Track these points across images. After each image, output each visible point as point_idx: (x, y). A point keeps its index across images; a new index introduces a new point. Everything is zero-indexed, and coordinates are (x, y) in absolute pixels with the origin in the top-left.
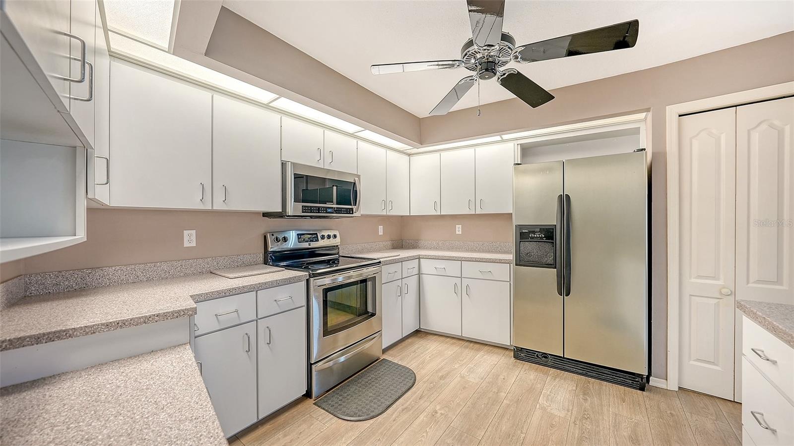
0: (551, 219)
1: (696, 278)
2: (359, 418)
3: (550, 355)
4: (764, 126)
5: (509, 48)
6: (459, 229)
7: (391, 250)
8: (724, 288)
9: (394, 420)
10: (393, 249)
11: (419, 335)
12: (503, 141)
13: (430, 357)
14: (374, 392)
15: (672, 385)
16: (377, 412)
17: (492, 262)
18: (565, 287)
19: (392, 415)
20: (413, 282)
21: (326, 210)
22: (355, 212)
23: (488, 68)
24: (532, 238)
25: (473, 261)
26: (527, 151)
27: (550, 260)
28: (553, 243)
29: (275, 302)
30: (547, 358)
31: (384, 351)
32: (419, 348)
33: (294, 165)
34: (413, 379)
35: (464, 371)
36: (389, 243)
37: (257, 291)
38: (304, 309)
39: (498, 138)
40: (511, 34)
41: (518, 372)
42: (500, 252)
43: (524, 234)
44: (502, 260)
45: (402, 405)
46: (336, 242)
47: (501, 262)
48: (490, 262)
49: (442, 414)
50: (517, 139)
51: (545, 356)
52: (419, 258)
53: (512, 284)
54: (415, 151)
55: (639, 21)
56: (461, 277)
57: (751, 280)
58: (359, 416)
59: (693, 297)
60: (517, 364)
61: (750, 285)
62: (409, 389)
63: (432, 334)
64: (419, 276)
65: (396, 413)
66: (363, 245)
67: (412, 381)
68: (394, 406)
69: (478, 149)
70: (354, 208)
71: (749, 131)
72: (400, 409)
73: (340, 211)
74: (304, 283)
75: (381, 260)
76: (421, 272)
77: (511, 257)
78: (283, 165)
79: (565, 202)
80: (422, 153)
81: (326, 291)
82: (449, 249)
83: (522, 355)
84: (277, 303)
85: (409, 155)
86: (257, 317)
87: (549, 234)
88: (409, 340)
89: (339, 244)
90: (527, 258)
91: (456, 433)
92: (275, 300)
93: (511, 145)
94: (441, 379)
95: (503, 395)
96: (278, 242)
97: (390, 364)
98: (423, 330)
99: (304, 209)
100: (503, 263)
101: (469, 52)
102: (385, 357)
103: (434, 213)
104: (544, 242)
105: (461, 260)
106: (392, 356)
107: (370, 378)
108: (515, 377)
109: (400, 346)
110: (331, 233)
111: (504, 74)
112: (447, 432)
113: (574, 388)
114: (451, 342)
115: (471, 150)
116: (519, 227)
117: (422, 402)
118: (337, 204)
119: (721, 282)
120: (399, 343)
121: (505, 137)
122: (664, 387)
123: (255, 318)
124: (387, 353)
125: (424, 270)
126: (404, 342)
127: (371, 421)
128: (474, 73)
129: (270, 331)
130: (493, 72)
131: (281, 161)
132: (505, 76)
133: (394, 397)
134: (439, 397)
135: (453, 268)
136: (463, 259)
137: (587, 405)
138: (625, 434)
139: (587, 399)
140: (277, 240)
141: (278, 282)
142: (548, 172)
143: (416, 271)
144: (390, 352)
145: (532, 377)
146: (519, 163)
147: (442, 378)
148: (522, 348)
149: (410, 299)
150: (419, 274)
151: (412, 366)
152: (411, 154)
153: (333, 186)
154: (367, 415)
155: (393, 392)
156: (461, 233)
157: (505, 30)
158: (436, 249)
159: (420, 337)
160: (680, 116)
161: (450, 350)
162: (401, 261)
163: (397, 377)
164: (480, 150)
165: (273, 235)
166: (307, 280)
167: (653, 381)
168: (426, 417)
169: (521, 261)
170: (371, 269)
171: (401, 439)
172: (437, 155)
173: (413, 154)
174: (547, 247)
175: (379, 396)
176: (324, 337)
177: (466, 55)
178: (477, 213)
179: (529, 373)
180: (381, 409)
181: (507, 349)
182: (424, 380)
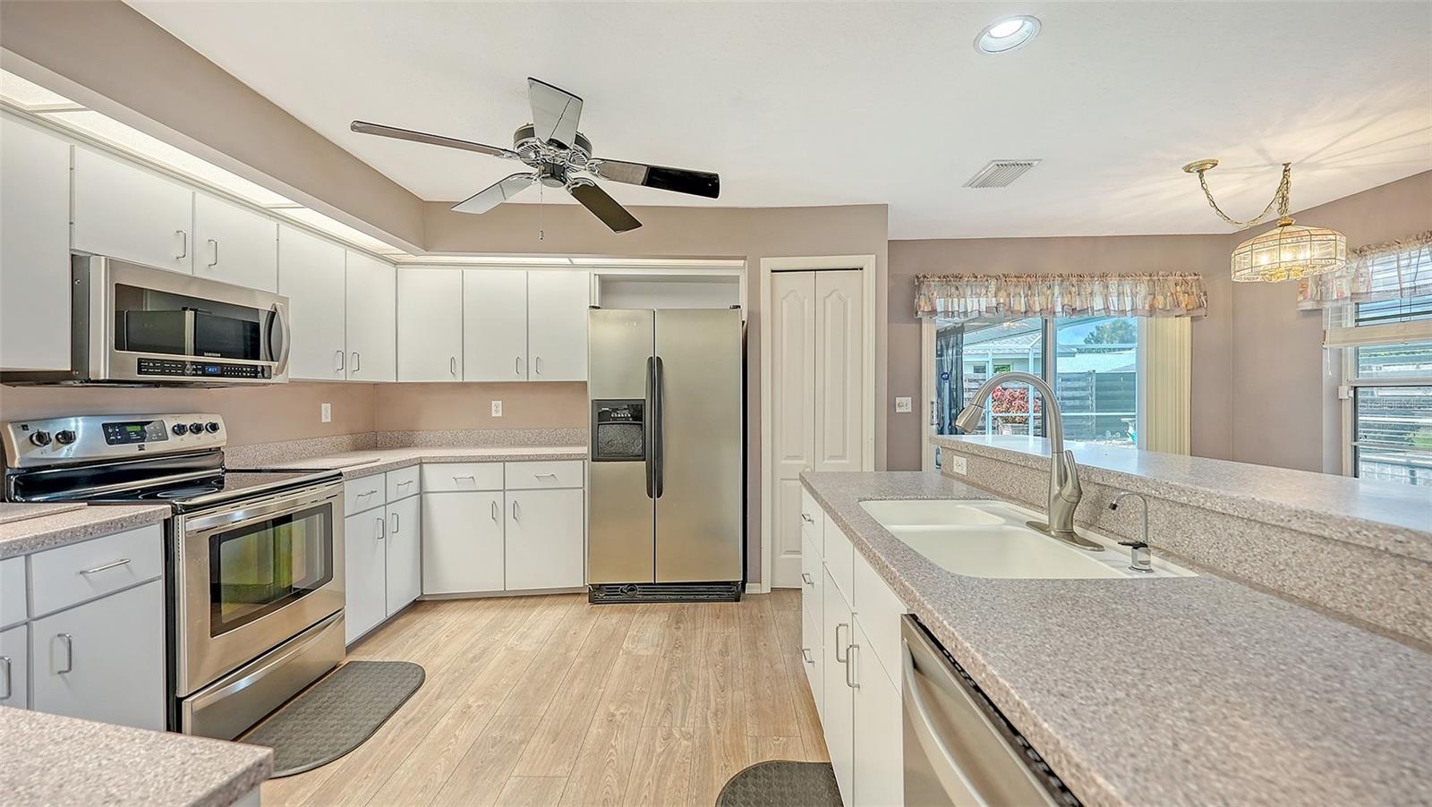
0: (638, 391)
1: (785, 459)
2: (317, 762)
3: (638, 584)
4: (834, 296)
5: (583, 154)
6: (497, 409)
7: (353, 453)
8: (807, 467)
9: (392, 742)
10: (356, 450)
11: (422, 608)
12: (573, 266)
13: (447, 636)
14: (339, 717)
15: (766, 589)
16: (353, 742)
17: (556, 460)
18: (655, 486)
19: (386, 736)
20: (408, 509)
21: (203, 369)
22: (276, 374)
23: (555, 173)
24: (615, 419)
25: (524, 461)
26: (608, 287)
27: (638, 449)
28: (641, 425)
29: (81, 576)
30: (634, 590)
31: (350, 649)
32: (424, 628)
33: (112, 264)
34: (420, 676)
35: (511, 640)
36: (346, 439)
37: (27, 556)
38: (160, 586)
39: (565, 261)
40: (588, 136)
41: (595, 619)
42: (567, 445)
43: (604, 414)
44: (571, 455)
45: (404, 718)
46: (218, 439)
47: (569, 458)
48: (554, 460)
49: (479, 706)
50: (594, 267)
51: (632, 587)
52: (421, 464)
53: (586, 491)
54: (412, 258)
55: (720, 176)
56: (504, 490)
57: (826, 457)
58: (315, 760)
59: (785, 482)
60: (593, 610)
61: (826, 462)
62: (414, 692)
63: (446, 601)
64: (421, 498)
65: (393, 732)
66: (284, 444)
67: (418, 679)
68: (388, 723)
69: (533, 274)
70: (275, 365)
71: (824, 299)
72: (401, 723)
73: (238, 371)
74: (158, 530)
75: (343, 470)
76: (424, 490)
77: (585, 450)
78: (78, 263)
79: (656, 366)
80: (426, 264)
81: (216, 542)
82: (477, 445)
83: (600, 594)
84: (87, 578)
85: (396, 264)
86: (28, 616)
87: (637, 411)
88: (402, 621)
89: (224, 444)
90: (608, 449)
91: (506, 720)
92: (81, 573)
93: (585, 274)
94: (472, 662)
95: (573, 653)
96: (46, 444)
97: (368, 666)
98: (427, 599)
99: (142, 367)
100: (573, 460)
101: (527, 142)
102: (353, 658)
103: (449, 379)
104: (631, 424)
105: (504, 460)
106: (367, 653)
107: (326, 698)
108: (591, 627)
109: (382, 635)
110: (204, 420)
111: (577, 183)
112: (491, 725)
114: (486, 606)
115: (522, 273)
116: (598, 403)
117: (440, 702)
118: (195, 355)
119: (804, 462)
120: (380, 630)
121: (577, 261)
122: (758, 591)
123: (24, 618)
124: (355, 652)
125: (431, 485)
126: (391, 626)
127: (344, 759)
128: (534, 170)
129: (70, 643)
130: (561, 180)
131: (71, 250)
132: (578, 186)
133: (386, 711)
134: (473, 686)
135: (488, 476)
136: (508, 459)
137: (679, 633)
138: (716, 650)
139: (680, 627)
140: (42, 438)
141: (90, 530)
142: (635, 324)
143: (414, 489)
144: (362, 649)
145: (614, 621)
146: (597, 305)
147: (475, 659)
148: (600, 585)
149: (403, 543)
150: (421, 493)
151: (413, 658)
152: (398, 263)
153: (185, 309)
154: (334, 752)
155: (381, 705)
156: (500, 415)
157: (582, 129)
158: (451, 445)
159: (423, 611)
160: (773, 271)
161: (483, 617)
162: (386, 469)
163: (386, 681)
164: (536, 275)
165: (25, 427)
166: (166, 522)
167: (751, 588)
168: (453, 718)
169: (599, 455)
170: (322, 489)
171: (409, 762)
172: (458, 271)
173: (404, 264)
174: (634, 431)
175: (353, 718)
176: (212, 637)
177: (522, 145)
178: (530, 380)
179: (610, 617)
180: (361, 735)
181: (579, 594)
182: (441, 671)
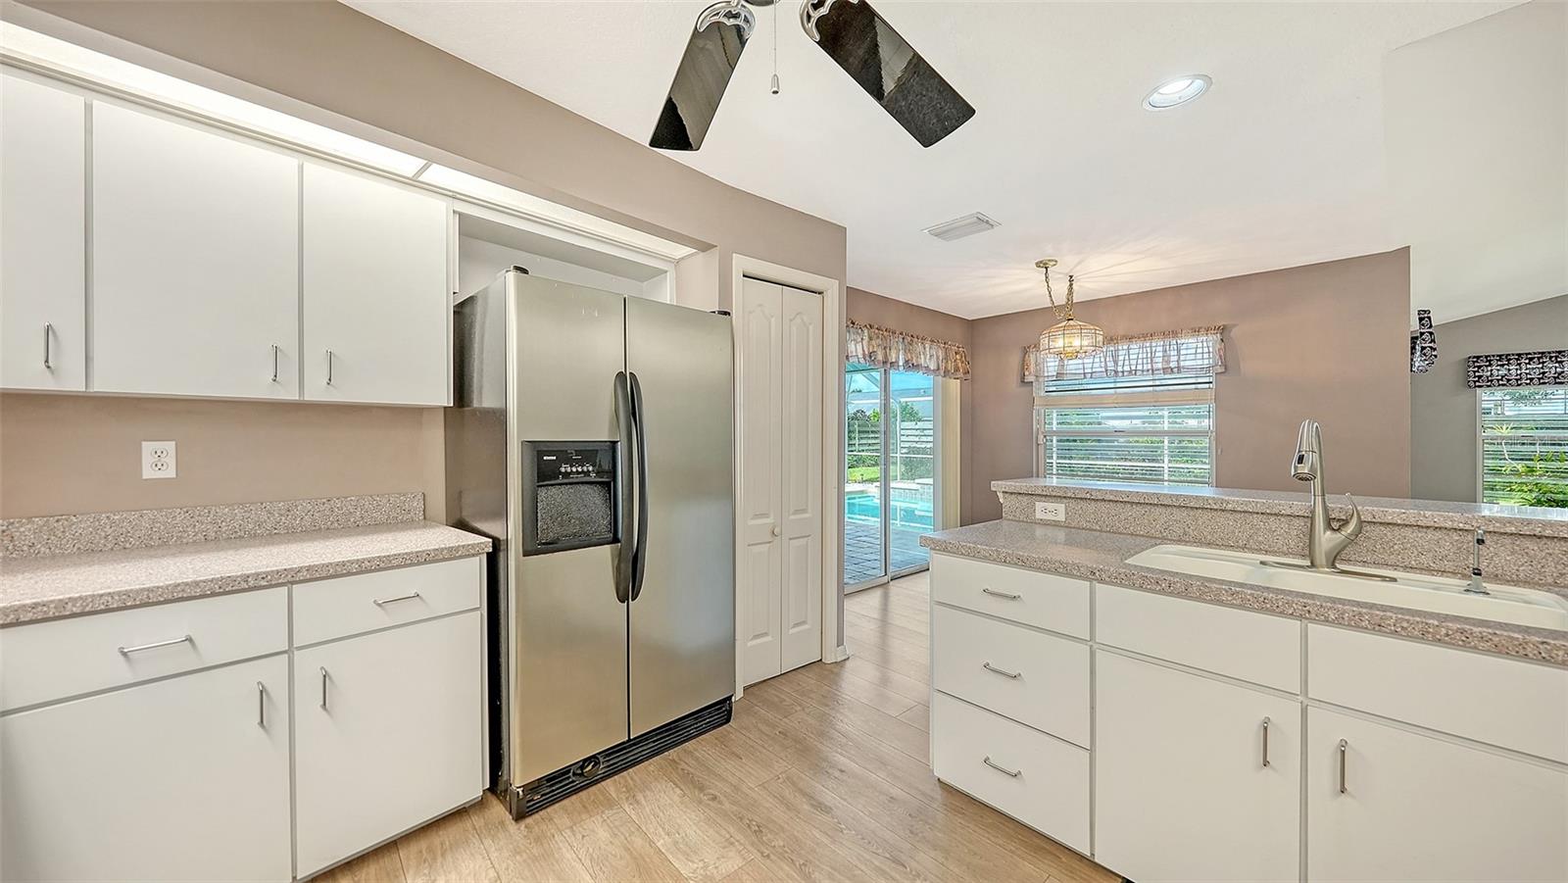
3: (603, 752)
4: (799, 320)
6: (158, 460)
12: (412, 182)
17: (426, 562)
24: (566, 475)
25: (349, 574)
27: (603, 525)
28: (606, 484)
30: (595, 764)
43: (546, 467)
44: (457, 548)
47: (454, 555)
48: (419, 564)
50: (454, 196)
51: (592, 761)
56: (290, 650)
59: (752, 547)
71: (790, 321)
79: (629, 391)
83: (536, 796)
90: (554, 530)
100: (461, 557)
104: (592, 483)
105: (293, 580)
113: (678, 791)
116: (534, 448)
119: (770, 520)
137: (728, 805)
139: (714, 796)
160: (743, 274)
169: (538, 541)
178: (309, 399)
